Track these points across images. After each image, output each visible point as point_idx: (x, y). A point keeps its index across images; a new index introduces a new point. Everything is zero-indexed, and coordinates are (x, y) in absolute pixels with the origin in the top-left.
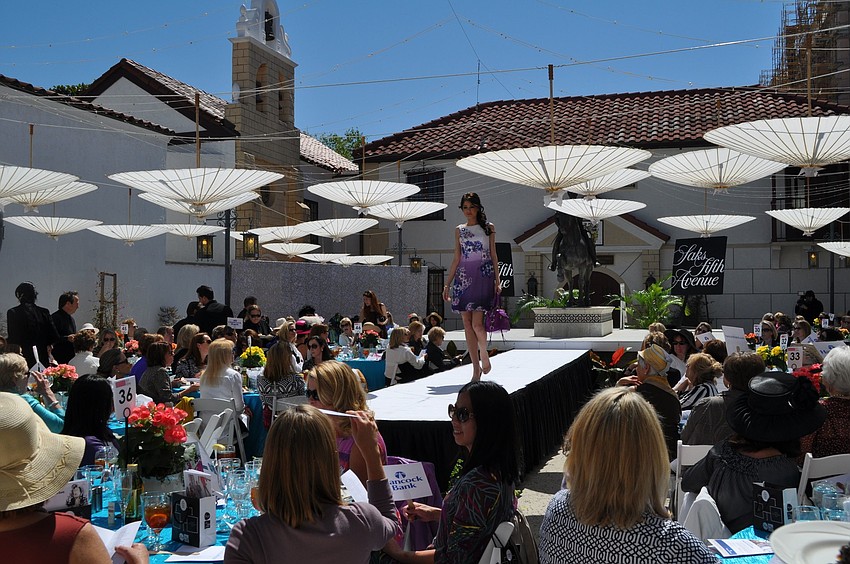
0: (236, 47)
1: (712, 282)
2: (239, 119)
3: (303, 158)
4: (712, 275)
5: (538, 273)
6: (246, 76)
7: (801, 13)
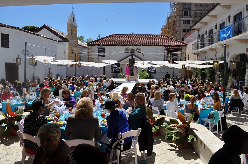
0: (68, 24)
1: (154, 71)
2: (68, 38)
3: (78, 45)
4: (154, 70)
5: (122, 68)
6: (70, 29)
7: (171, 15)
